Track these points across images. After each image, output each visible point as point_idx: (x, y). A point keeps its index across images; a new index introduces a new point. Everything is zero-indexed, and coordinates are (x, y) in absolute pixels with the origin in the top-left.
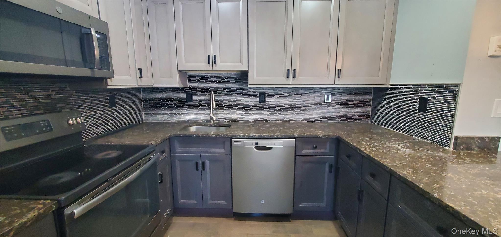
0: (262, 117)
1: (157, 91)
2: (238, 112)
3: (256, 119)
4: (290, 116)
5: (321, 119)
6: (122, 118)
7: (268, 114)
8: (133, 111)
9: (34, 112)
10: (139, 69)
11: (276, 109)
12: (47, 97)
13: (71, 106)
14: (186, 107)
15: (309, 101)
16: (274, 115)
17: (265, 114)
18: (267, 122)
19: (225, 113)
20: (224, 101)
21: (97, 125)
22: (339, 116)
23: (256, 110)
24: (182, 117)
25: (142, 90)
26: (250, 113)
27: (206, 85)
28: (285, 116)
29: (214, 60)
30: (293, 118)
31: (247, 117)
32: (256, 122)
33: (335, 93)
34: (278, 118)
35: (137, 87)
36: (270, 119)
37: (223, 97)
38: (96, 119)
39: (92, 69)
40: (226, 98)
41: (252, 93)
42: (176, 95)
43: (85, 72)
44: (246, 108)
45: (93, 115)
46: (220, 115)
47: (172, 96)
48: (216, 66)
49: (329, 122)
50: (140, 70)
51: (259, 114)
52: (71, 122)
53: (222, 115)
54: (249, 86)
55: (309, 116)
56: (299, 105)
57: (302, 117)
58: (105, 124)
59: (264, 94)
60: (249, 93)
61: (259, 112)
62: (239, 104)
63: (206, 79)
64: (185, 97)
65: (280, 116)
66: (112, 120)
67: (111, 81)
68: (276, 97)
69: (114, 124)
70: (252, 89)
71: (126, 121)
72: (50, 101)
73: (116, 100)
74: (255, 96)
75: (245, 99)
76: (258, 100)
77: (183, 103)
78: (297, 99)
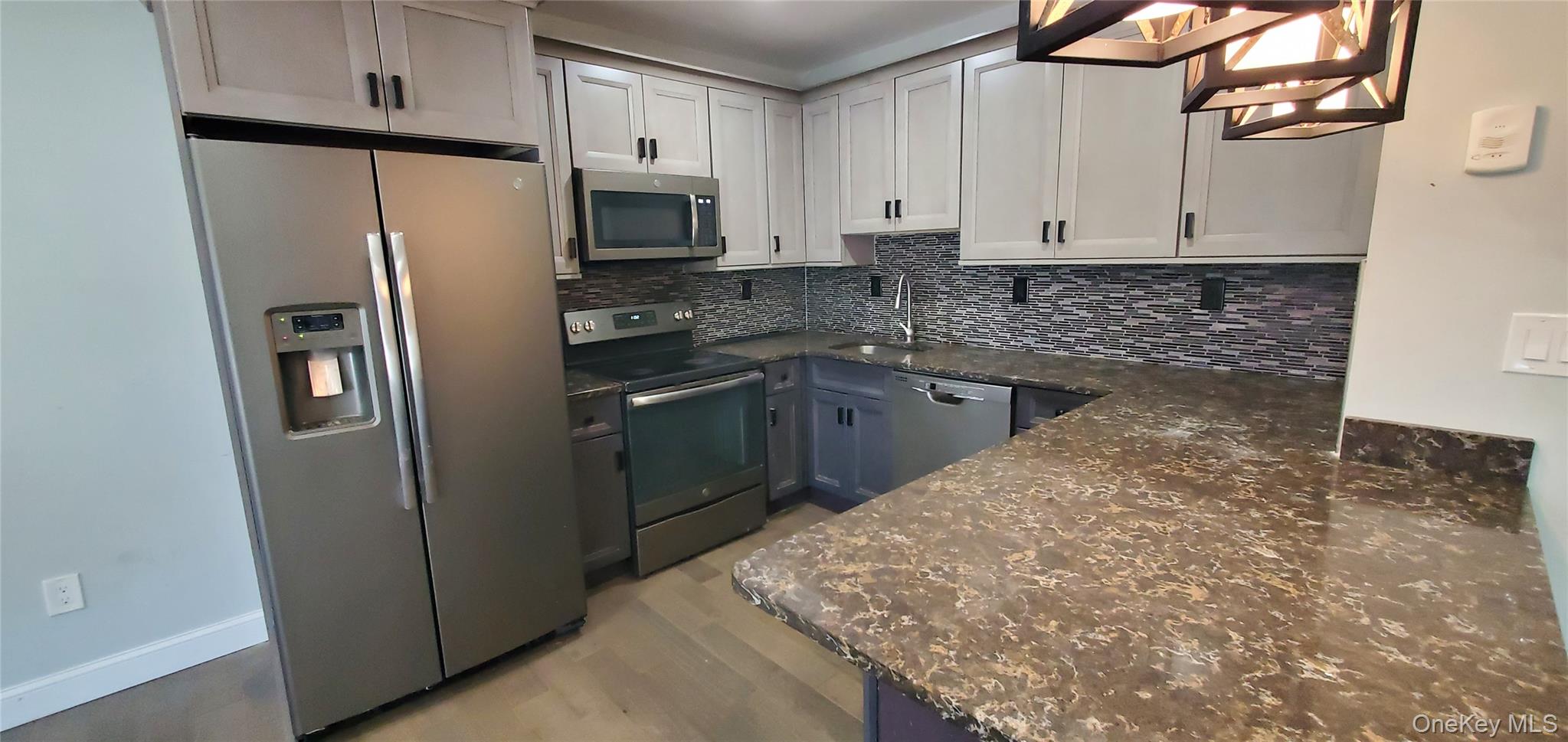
0: (1019, 338)
1: (827, 272)
2: (965, 322)
3: (1005, 342)
4: (1092, 341)
5: (1188, 359)
6: (762, 319)
7: (1035, 332)
8: (784, 308)
9: (646, 301)
10: (775, 237)
11: (1053, 319)
12: (659, 283)
13: (686, 296)
14: (871, 305)
15: (1150, 303)
16: (1049, 335)
17: (1026, 331)
18: (1030, 350)
19: (939, 322)
20: (939, 296)
21: (719, 326)
22: (1252, 352)
23: (1005, 319)
24: (864, 326)
25: (806, 270)
26: (991, 326)
27: (907, 260)
28: (1078, 339)
29: (896, 209)
30: (1101, 348)
31: (984, 335)
32: (1004, 348)
33: (1239, 280)
34: (1060, 344)
35: (770, 267)
36: (1039, 346)
37: (937, 286)
38: (718, 315)
39: (690, 247)
40: (944, 288)
41: (998, 278)
42: (855, 280)
43: (681, 252)
44: (983, 315)
45: (714, 310)
46: (929, 327)
47: (848, 282)
48: (900, 222)
49: (1215, 367)
50: (777, 238)
51: (1012, 330)
52: (677, 316)
53: (935, 327)
54: (960, 263)
55: (1148, 346)
56: (1119, 313)
57: (1126, 345)
58: (731, 325)
59: (1024, 281)
60: (990, 279)
61: (1011, 325)
62: (967, 304)
63: (906, 246)
64: (870, 285)
65: (1063, 339)
66: (743, 320)
67: (723, 260)
68: (1055, 288)
69: (746, 327)
70: (998, 269)
71: (767, 324)
72: (661, 287)
73: (753, 288)
74: (1004, 285)
75: (981, 292)
76: (1011, 296)
77: (866, 296)
78: (1112, 295)
